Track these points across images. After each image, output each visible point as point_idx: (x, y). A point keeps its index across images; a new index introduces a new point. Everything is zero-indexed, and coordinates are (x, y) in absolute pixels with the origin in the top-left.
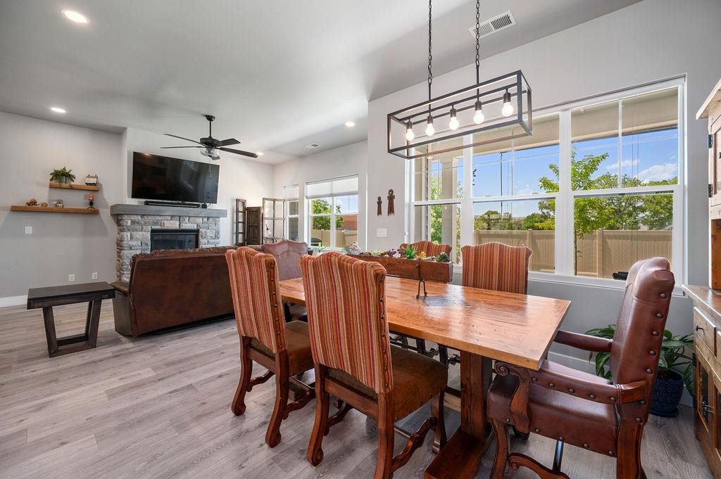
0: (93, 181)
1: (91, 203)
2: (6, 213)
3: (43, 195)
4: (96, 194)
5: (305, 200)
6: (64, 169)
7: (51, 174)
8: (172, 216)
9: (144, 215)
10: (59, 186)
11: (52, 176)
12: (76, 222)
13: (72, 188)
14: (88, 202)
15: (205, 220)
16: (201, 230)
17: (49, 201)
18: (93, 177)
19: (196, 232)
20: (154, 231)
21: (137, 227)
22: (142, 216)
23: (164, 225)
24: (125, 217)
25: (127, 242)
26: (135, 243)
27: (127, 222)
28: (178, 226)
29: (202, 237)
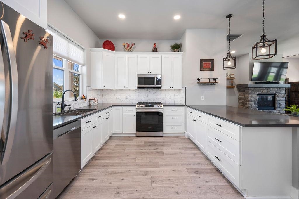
0: (233, 76)
4: (233, 80)
8: (265, 88)
14: (231, 84)
15: (278, 89)
16: (277, 94)
19: (274, 95)
20: (258, 94)
21: (254, 93)
22: (255, 88)
23: (262, 91)
24: (249, 89)
25: (250, 98)
26: (252, 99)
27: (250, 91)
28: (267, 92)
29: (277, 97)
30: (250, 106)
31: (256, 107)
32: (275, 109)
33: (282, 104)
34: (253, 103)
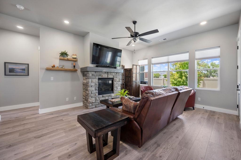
0: (75, 57)
1: (74, 67)
2: (44, 71)
3: (57, 63)
4: (76, 63)
5: (152, 65)
6: (65, 51)
7: (60, 54)
8: (105, 72)
9: (96, 72)
10: (63, 59)
11: (60, 55)
12: (69, 75)
13: (68, 60)
14: (73, 66)
15: (116, 74)
16: (114, 78)
17: (60, 66)
18: (75, 55)
19: (113, 79)
20: (99, 79)
21: (94, 77)
22: (95, 72)
23: (102, 76)
24: (90, 73)
25: (90, 84)
26: (93, 84)
27: (90, 75)
28: (107, 76)
29: (115, 81)
30: (90, 92)
31: (97, 93)
32: (113, 93)
33: (118, 87)
34: (93, 89)
